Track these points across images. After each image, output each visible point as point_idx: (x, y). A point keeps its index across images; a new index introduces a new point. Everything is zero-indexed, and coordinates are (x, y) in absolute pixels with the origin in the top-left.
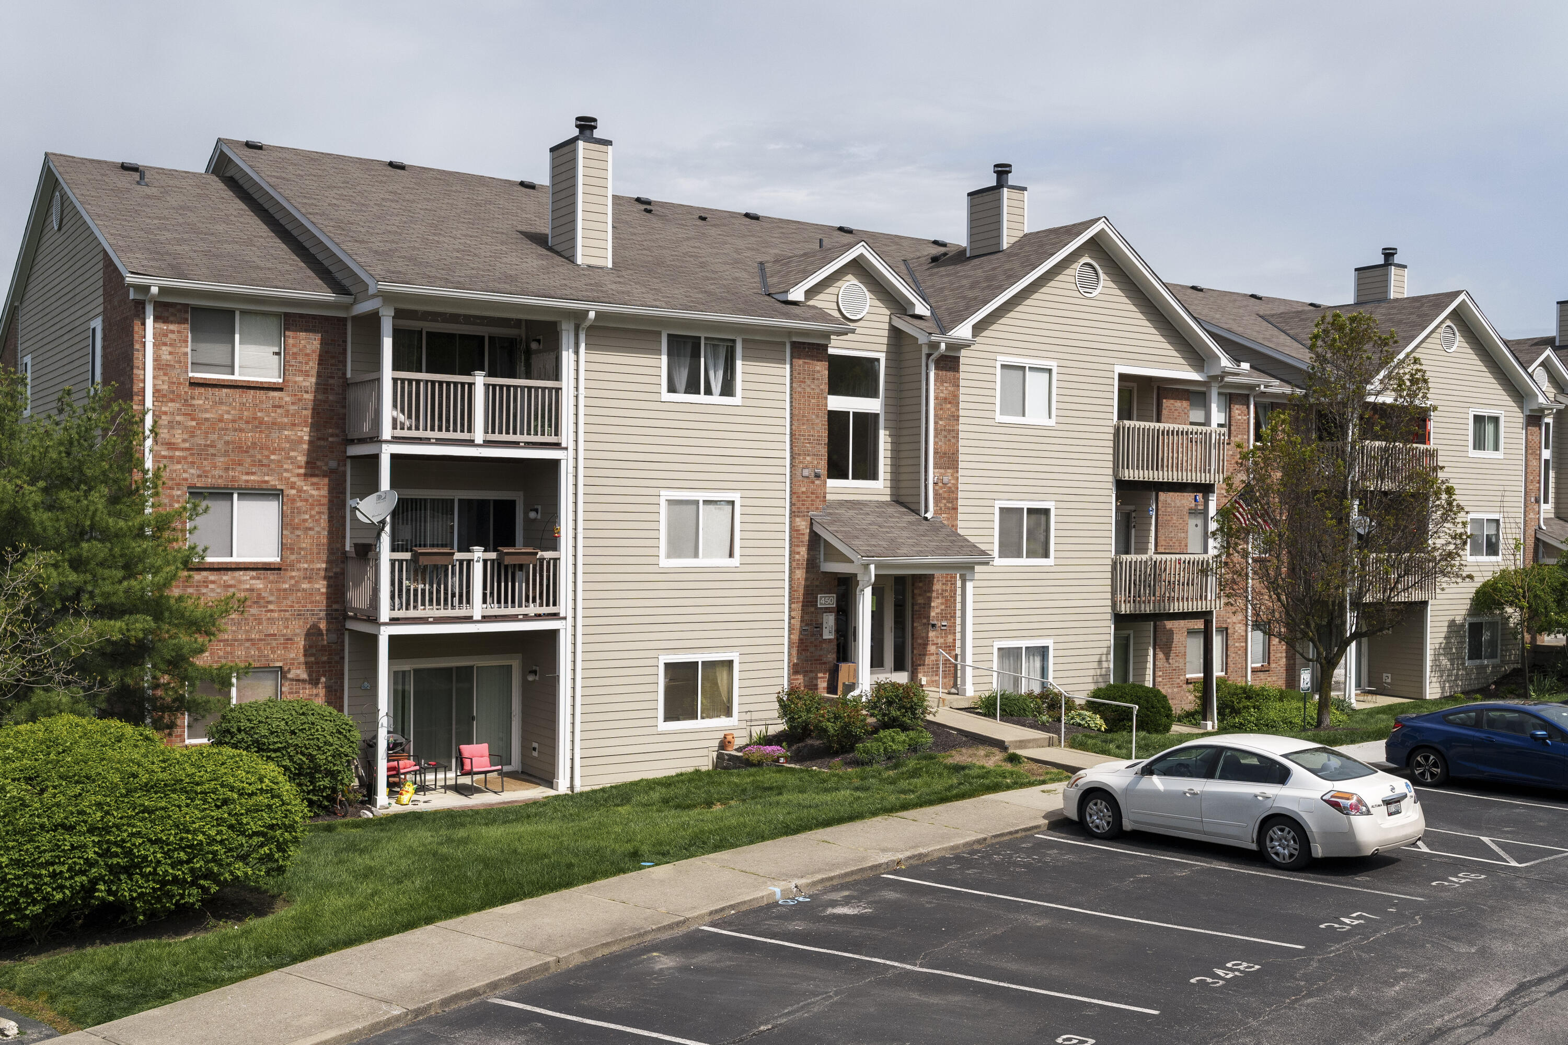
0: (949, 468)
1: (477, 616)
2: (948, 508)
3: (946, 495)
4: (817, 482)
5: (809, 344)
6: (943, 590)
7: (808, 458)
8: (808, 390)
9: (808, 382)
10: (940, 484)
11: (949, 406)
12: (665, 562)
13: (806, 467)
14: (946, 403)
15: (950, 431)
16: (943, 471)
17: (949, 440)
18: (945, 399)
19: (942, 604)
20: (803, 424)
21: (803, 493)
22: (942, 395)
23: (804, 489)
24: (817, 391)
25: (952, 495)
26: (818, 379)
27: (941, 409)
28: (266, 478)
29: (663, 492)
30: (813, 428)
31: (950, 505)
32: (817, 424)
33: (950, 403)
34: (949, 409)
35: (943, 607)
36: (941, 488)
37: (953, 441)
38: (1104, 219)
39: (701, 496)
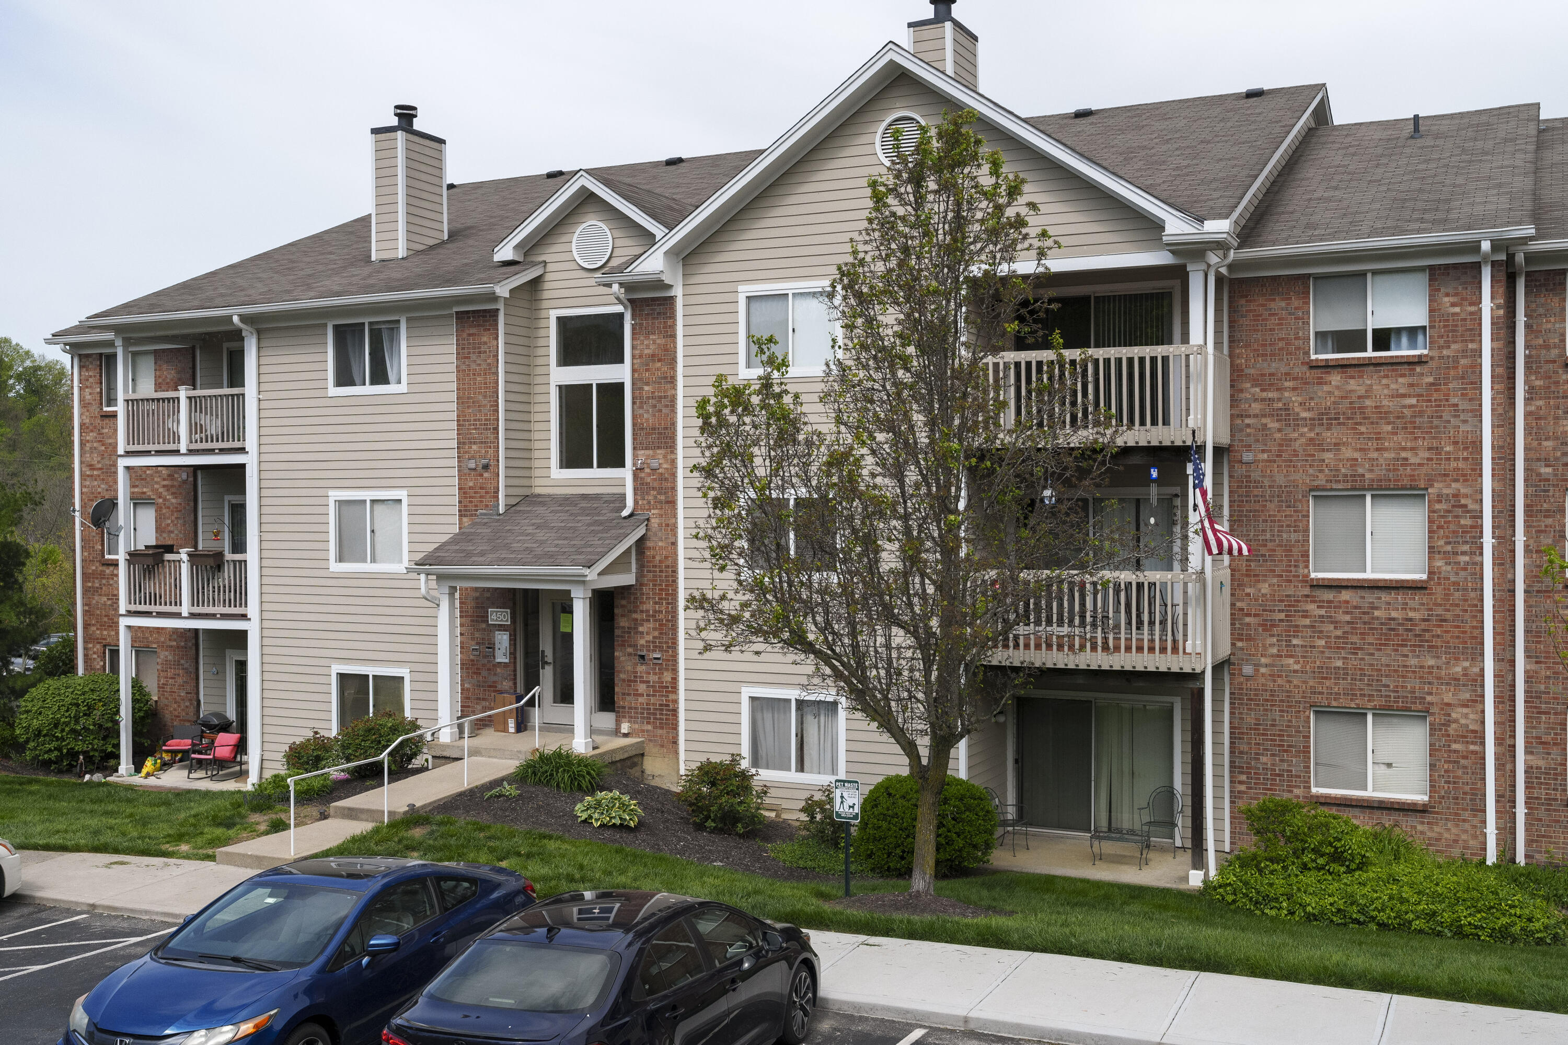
0: (659, 448)
1: (185, 613)
2: (661, 502)
3: (656, 485)
4: (486, 475)
5: (474, 312)
6: (655, 611)
7: (474, 447)
8: (473, 366)
9: (473, 357)
10: (647, 470)
11: (659, 365)
12: (335, 567)
13: (473, 458)
14: (653, 361)
15: (660, 397)
16: (650, 452)
17: (660, 411)
18: (653, 356)
19: (654, 629)
20: (469, 407)
21: (470, 488)
22: (646, 351)
23: (471, 484)
24: (484, 366)
25: (664, 484)
26: (485, 352)
27: (647, 370)
28: (145, 490)
29: (331, 493)
30: (480, 411)
31: (663, 498)
32: (485, 406)
33: (659, 360)
34: (658, 369)
35: (656, 634)
36: (649, 475)
37: (665, 411)
38: (890, 46)
39: (368, 495)
